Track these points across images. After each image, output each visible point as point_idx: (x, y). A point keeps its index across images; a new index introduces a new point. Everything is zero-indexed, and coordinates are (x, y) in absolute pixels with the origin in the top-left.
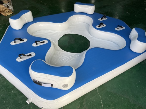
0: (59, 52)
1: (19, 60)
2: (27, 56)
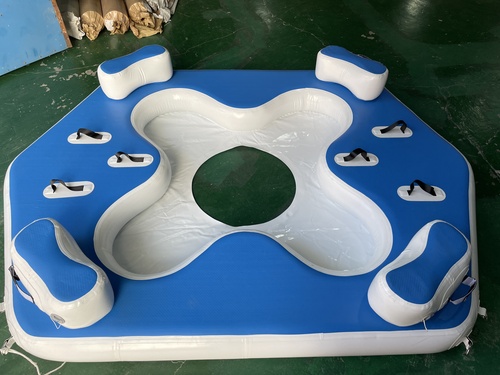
1: (48, 193)
2: (70, 188)
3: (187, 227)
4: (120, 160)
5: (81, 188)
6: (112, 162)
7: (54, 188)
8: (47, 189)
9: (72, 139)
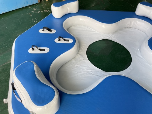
0: (82, 58)
1: (30, 51)
2: (40, 50)
3: (86, 70)
4: (59, 40)
5: (44, 50)
6: (57, 41)
7: (33, 49)
8: (30, 49)
9: (41, 31)
